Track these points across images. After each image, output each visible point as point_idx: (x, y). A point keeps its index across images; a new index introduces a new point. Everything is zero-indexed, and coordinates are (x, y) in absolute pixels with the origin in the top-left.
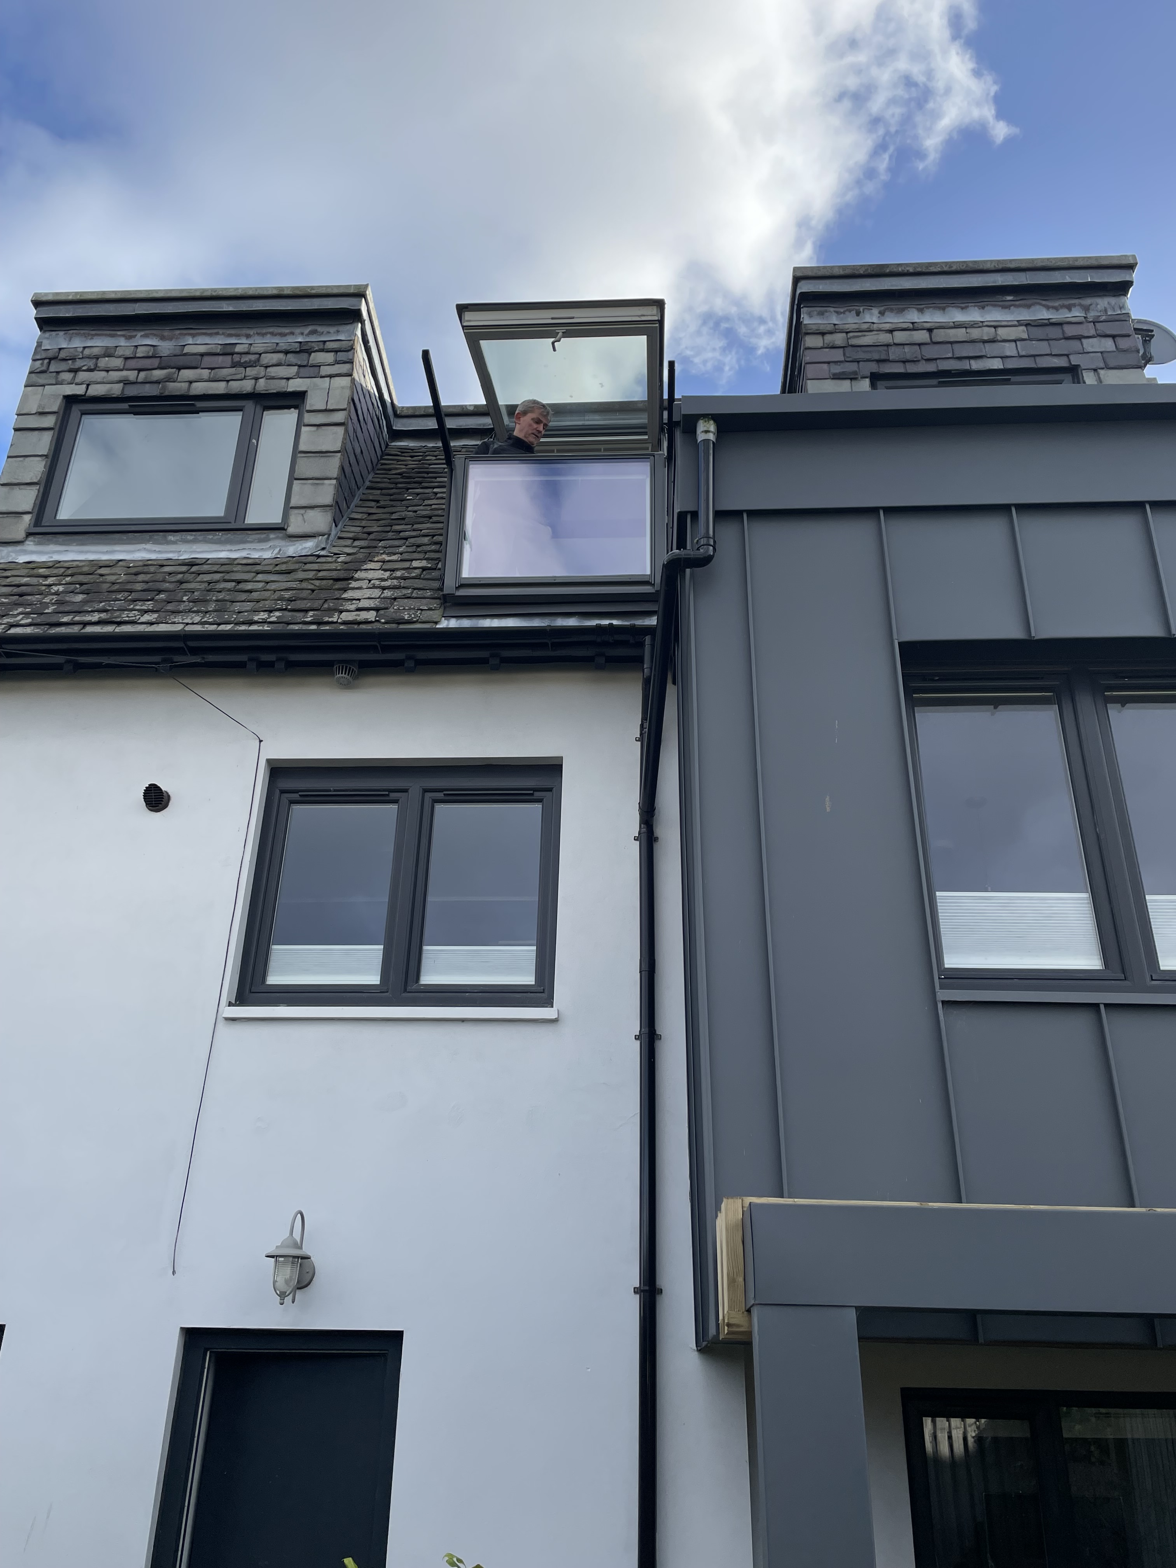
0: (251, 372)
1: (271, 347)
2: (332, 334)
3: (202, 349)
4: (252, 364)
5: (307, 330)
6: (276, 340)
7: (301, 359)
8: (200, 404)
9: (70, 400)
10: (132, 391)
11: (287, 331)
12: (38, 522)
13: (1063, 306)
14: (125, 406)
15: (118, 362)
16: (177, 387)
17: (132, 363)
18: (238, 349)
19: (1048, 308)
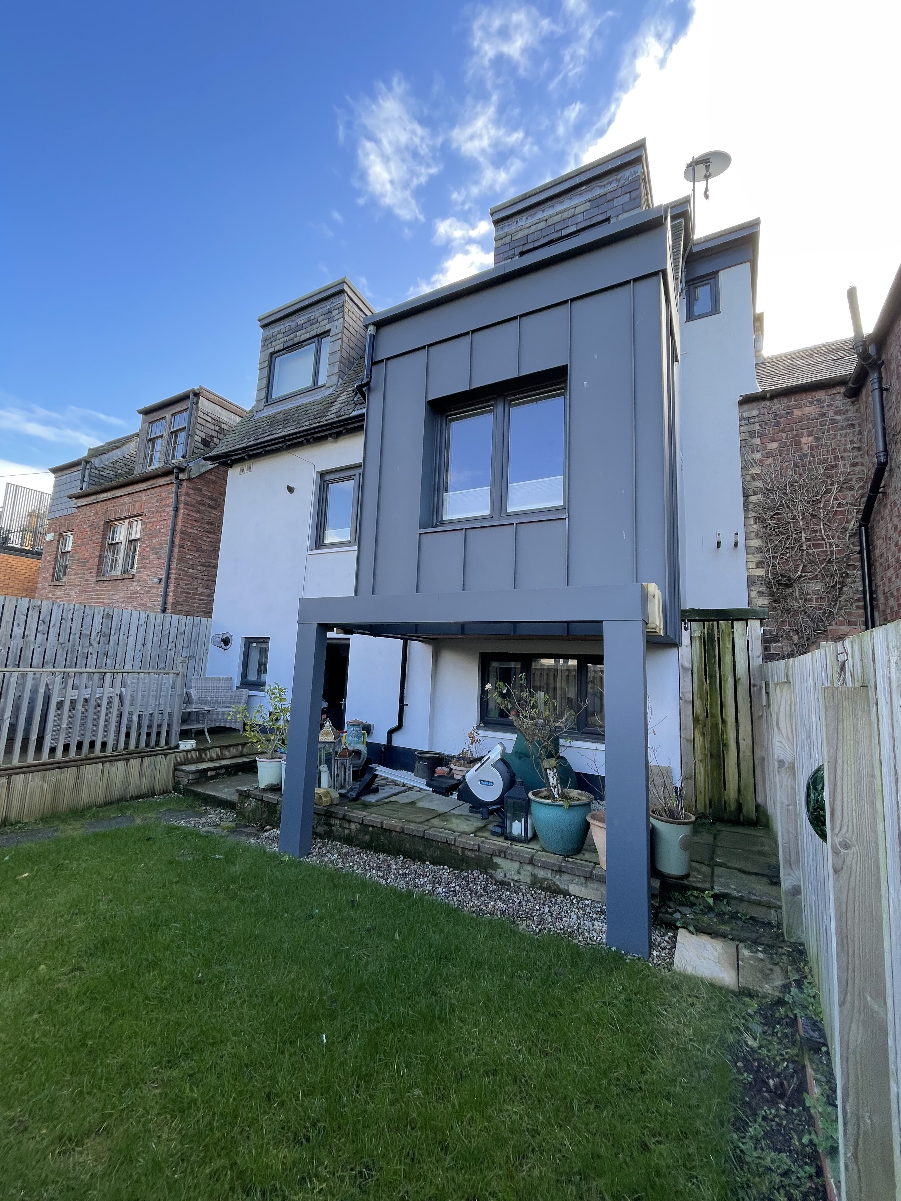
0: (316, 326)
1: (320, 314)
2: (337, 301)
3: (302, 322)
4: (317, 322)
5: (330, 303)
6: (320, 311)
7: (328, 316)
8: (304, 344)
9: (272, 354)
10: (286, 345)
11: (324, 305)
12: (267, 402)
13: (607, 184)
14: (284, 351)
15: (281, 335)
16: (297, 340)
17: (285, 334)
18: (312, 318)
19: (601, 187)
